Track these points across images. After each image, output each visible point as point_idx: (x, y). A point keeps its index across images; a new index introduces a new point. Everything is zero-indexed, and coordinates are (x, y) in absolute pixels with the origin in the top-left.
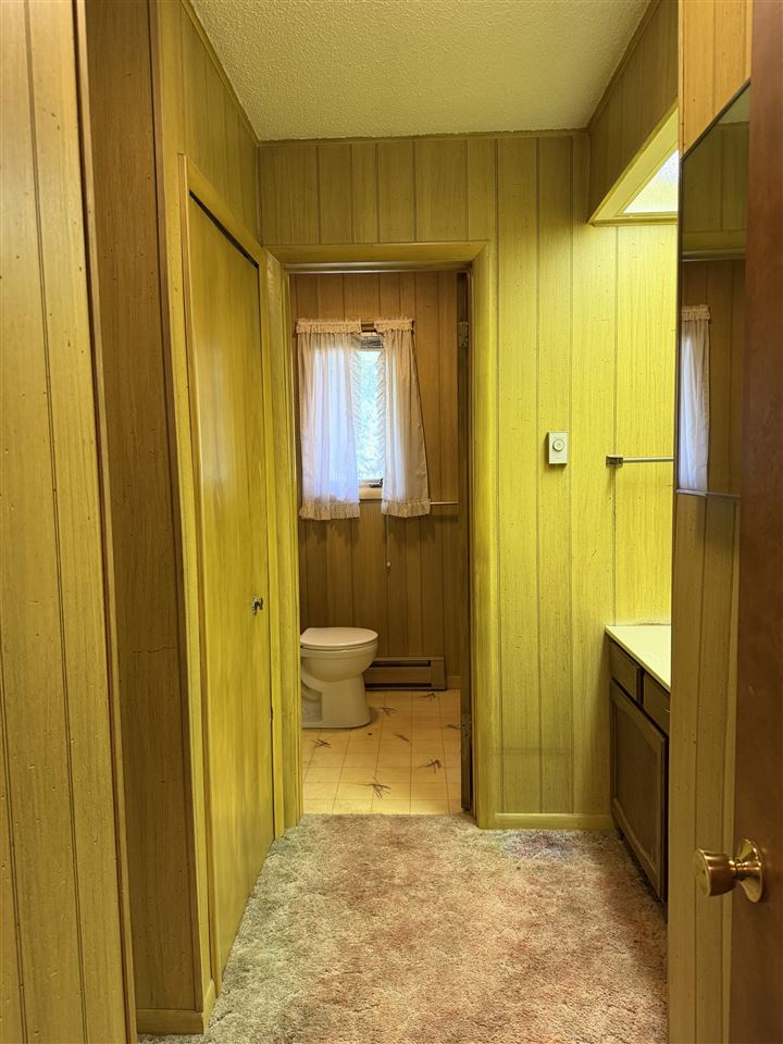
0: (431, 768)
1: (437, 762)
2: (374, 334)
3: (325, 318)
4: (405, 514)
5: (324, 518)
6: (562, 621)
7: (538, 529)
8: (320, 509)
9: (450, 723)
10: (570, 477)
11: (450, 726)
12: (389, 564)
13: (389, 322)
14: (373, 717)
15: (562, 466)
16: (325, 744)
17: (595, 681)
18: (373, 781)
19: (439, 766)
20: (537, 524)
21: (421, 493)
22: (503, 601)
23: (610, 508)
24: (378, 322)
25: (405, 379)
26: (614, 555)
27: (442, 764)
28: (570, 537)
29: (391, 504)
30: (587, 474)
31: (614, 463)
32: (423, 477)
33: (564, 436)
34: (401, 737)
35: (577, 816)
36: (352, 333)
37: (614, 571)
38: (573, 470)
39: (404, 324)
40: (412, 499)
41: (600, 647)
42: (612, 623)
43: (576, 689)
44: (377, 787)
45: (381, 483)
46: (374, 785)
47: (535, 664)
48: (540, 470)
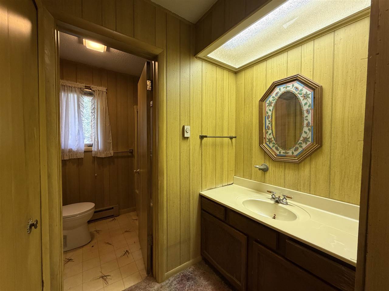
0: (126, 256)
1: (127, 251)
2: (90, 90)
3: (67, 80)
4: (103, 156)
5: (65, 159)
6: (187, 193)
7: (180, 161)
8: (63, 155)
9: (126, 230)
10: (190, 142)
11: (126, 231)
12: (96, 175)
13: (97, 87)
14: (92, 236)
15: (188, 138)
16: (70, 260)
17: (196, 212)
18: (100, 275)
19: (129, 253)
20: (180, 159)
21: (110, 148)
22: (168, 190)
23: (201, 153)
24: (93, 86)
25: (104, 108)
26: (202, 168)
27: (130, 251)
28: (190, 163)
29: (97, 153)
30: (194, 141)
31: (202, 137)
32: (111, 143)
33: (189, 127)
34: (108, 243)
35: (191, 261)
36: (80, 88)
37: (202, 174)
38: (191, 139)
39: (104, 89)
40: (106, 150)
41: (198, 199)
42: (201, 191)
43: (191, 216)
44: (104, 277)
45: (92, 145)
46: (102, 277)
47: (179, 211)
48: (181, 139)
